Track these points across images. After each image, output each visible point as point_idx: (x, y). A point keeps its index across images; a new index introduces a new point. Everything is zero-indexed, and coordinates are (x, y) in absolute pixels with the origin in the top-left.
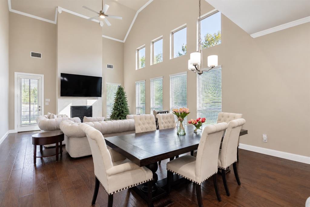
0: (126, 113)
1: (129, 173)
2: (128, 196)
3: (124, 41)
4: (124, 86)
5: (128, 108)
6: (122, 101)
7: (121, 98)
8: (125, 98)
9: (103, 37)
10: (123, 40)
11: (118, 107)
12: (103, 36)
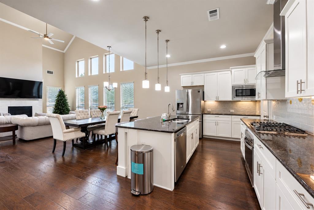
0: (67, 111)
1: (73, 133)
2: (73, 149)
3: (64, 52)
4: (64, 89)
5: (69, 108)
6: (63, 102)
7: (62, 100)
8: (66, 100)
9: (43, 47)
10: (63, 50)
11: (60, 107)
12: (43, 45)
